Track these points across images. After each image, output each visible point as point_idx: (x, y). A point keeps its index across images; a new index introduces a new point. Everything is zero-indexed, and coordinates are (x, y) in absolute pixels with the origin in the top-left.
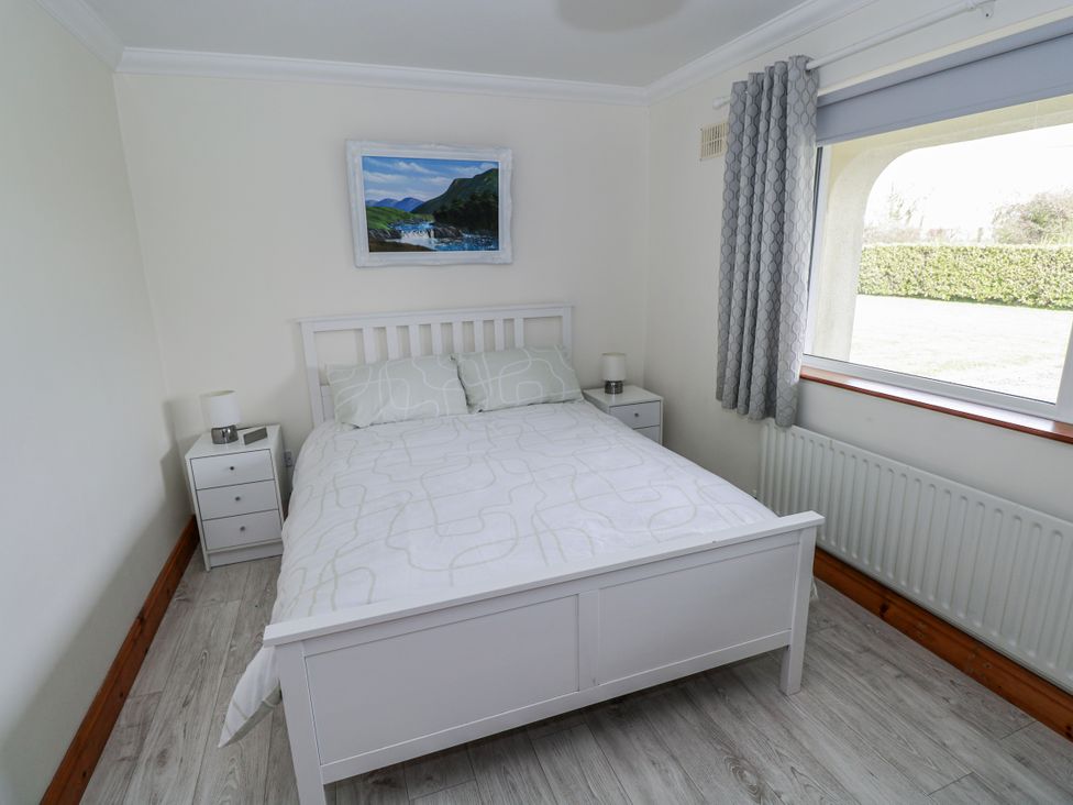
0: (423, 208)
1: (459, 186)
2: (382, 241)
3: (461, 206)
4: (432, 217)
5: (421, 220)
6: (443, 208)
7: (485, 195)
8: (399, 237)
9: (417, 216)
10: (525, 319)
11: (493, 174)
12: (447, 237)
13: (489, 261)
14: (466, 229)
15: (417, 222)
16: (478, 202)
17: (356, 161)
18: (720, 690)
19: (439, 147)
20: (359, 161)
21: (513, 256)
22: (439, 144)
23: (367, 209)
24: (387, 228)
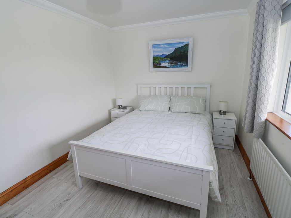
0: (167, 57)
1: (177, 50)
2: (157, 65)
3: (177, 55)
4: (169, 58)
5: (166, 60)
6: (172, 56)
7: (184, 52)
8: (161, 64)
9: (165, 59)
10: (194, 88)
11: (187, 45)
12: (173, 64)
13: (184, 70)
14: (178, 62)
15: (165, 60)
16: (182, 54)
17: (151, 46)
18: (180, 212)
19: (171, 40)
20: (152, 46)
21: (192, 69)
22: (171, 39)
23: (153, 58)
24: (158, 62)
